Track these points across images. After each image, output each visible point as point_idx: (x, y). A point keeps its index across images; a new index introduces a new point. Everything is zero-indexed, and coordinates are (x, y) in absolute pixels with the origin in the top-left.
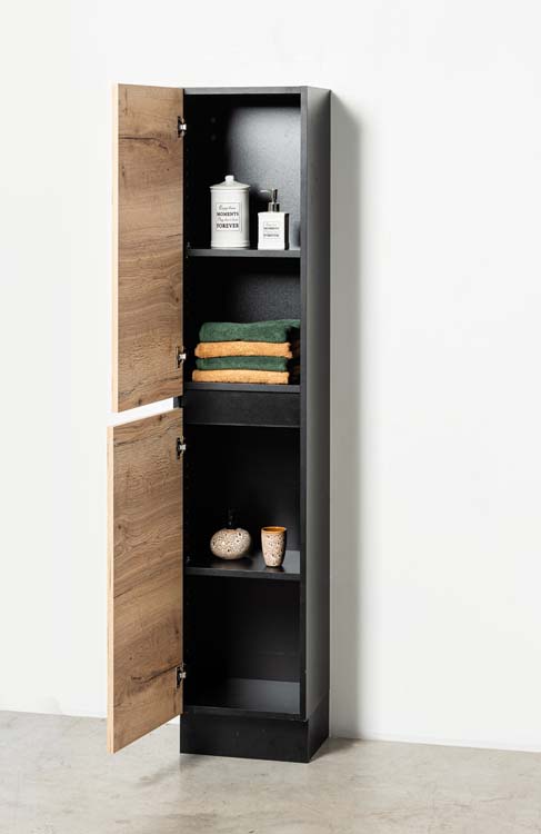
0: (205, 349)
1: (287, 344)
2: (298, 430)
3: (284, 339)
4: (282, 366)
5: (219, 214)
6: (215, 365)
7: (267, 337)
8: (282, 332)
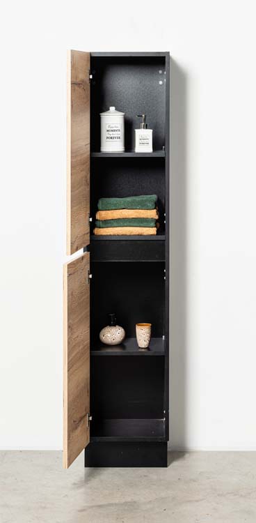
0: (102, 215)
1: (155, 210)
2: (164, 263)
3: (154, 207)
4: (153, 224)
5: (108, 131)
6: (110, 225)
7: (143, 206)
8: (153, 203)
